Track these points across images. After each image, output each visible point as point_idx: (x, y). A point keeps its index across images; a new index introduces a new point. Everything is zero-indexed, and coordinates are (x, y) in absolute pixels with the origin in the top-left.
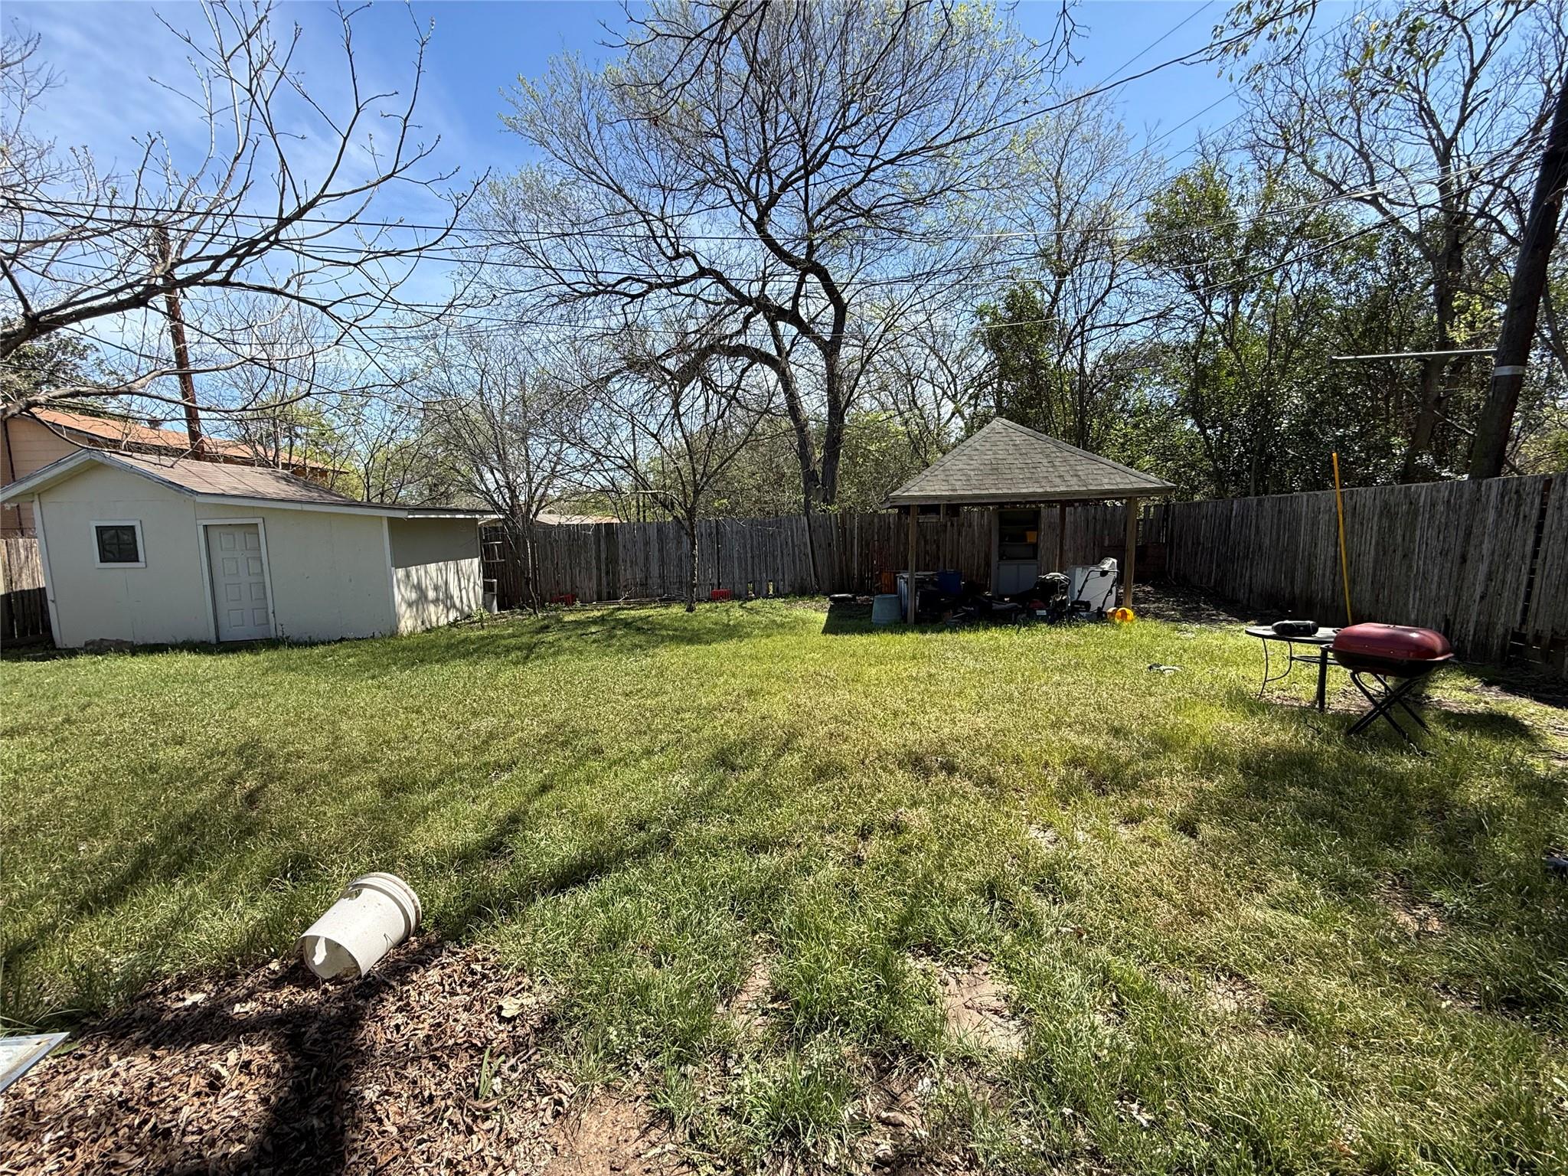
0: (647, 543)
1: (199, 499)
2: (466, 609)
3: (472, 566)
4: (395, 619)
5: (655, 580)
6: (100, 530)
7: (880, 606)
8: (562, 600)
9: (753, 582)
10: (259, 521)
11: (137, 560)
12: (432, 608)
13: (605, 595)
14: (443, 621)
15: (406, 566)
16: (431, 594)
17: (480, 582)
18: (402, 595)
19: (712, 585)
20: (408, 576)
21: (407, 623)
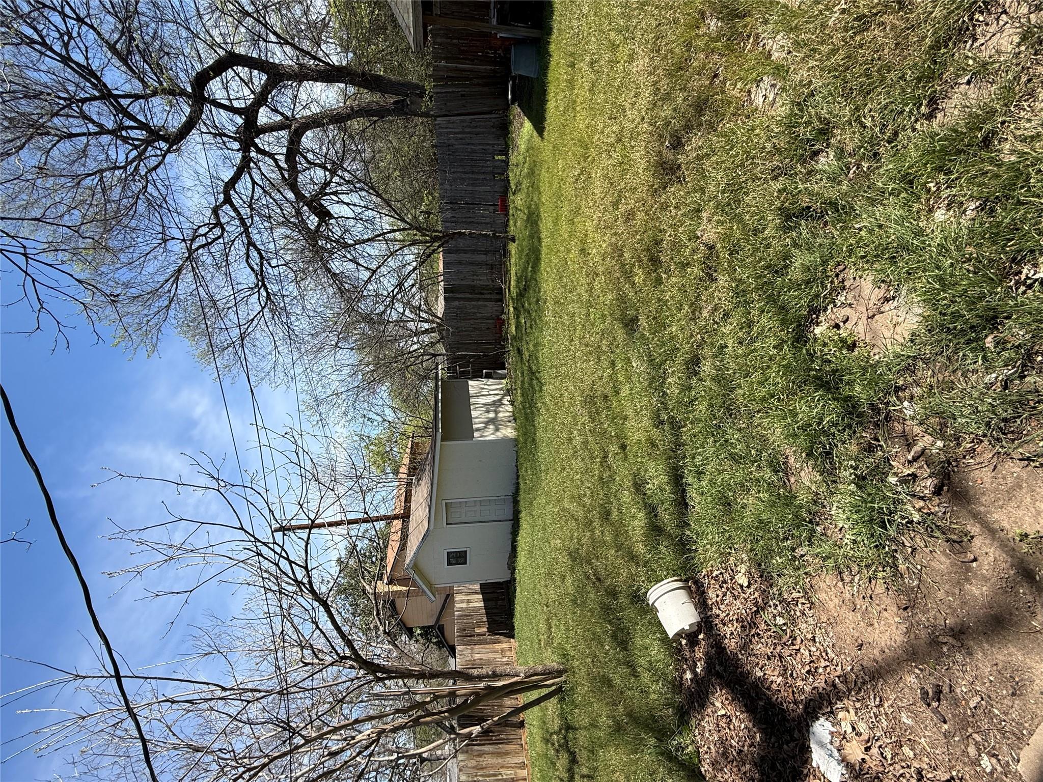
0: (460, 263)
1: (431, 528)
2: (502, 392)
3: (474, 385)
4: (505, 440)
5: (489, 259)
6: (449, 564)
7: (522, 68)
8: (501, 328)
9: (493, 174)
10: (444, 502)
11: (466, 552)
12: (500, 415)
13: (498, 297)
14: (510, 408)
15: (472, 431)
16: (492, 415)
17: (485, 381)
18: (490, 435)
19: (495, 211)
20: (478, 430)
21: (509, 432)
